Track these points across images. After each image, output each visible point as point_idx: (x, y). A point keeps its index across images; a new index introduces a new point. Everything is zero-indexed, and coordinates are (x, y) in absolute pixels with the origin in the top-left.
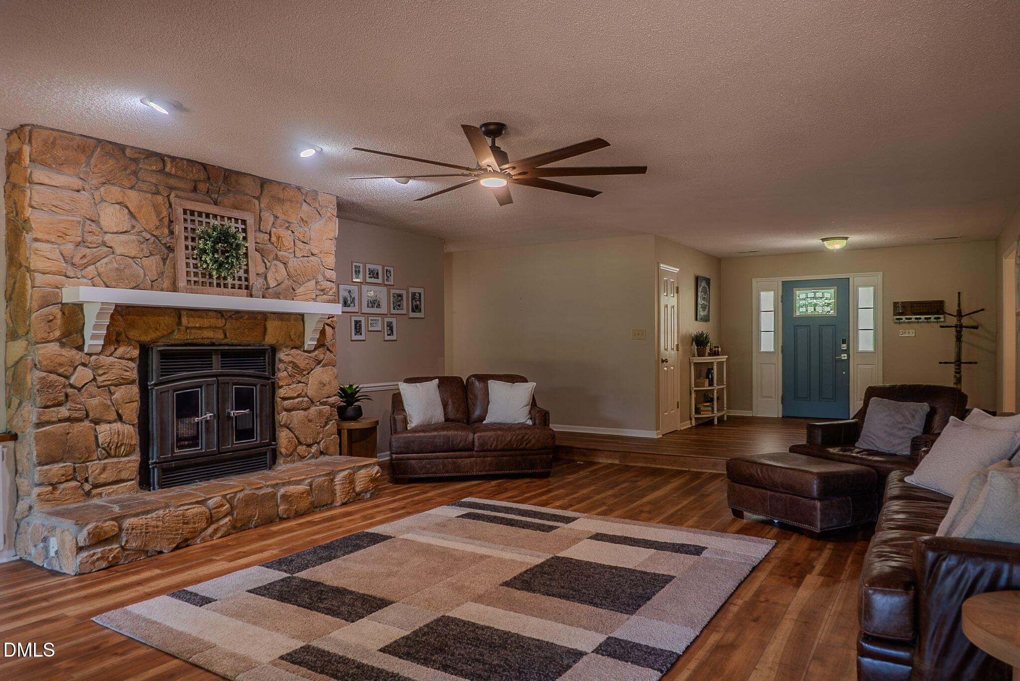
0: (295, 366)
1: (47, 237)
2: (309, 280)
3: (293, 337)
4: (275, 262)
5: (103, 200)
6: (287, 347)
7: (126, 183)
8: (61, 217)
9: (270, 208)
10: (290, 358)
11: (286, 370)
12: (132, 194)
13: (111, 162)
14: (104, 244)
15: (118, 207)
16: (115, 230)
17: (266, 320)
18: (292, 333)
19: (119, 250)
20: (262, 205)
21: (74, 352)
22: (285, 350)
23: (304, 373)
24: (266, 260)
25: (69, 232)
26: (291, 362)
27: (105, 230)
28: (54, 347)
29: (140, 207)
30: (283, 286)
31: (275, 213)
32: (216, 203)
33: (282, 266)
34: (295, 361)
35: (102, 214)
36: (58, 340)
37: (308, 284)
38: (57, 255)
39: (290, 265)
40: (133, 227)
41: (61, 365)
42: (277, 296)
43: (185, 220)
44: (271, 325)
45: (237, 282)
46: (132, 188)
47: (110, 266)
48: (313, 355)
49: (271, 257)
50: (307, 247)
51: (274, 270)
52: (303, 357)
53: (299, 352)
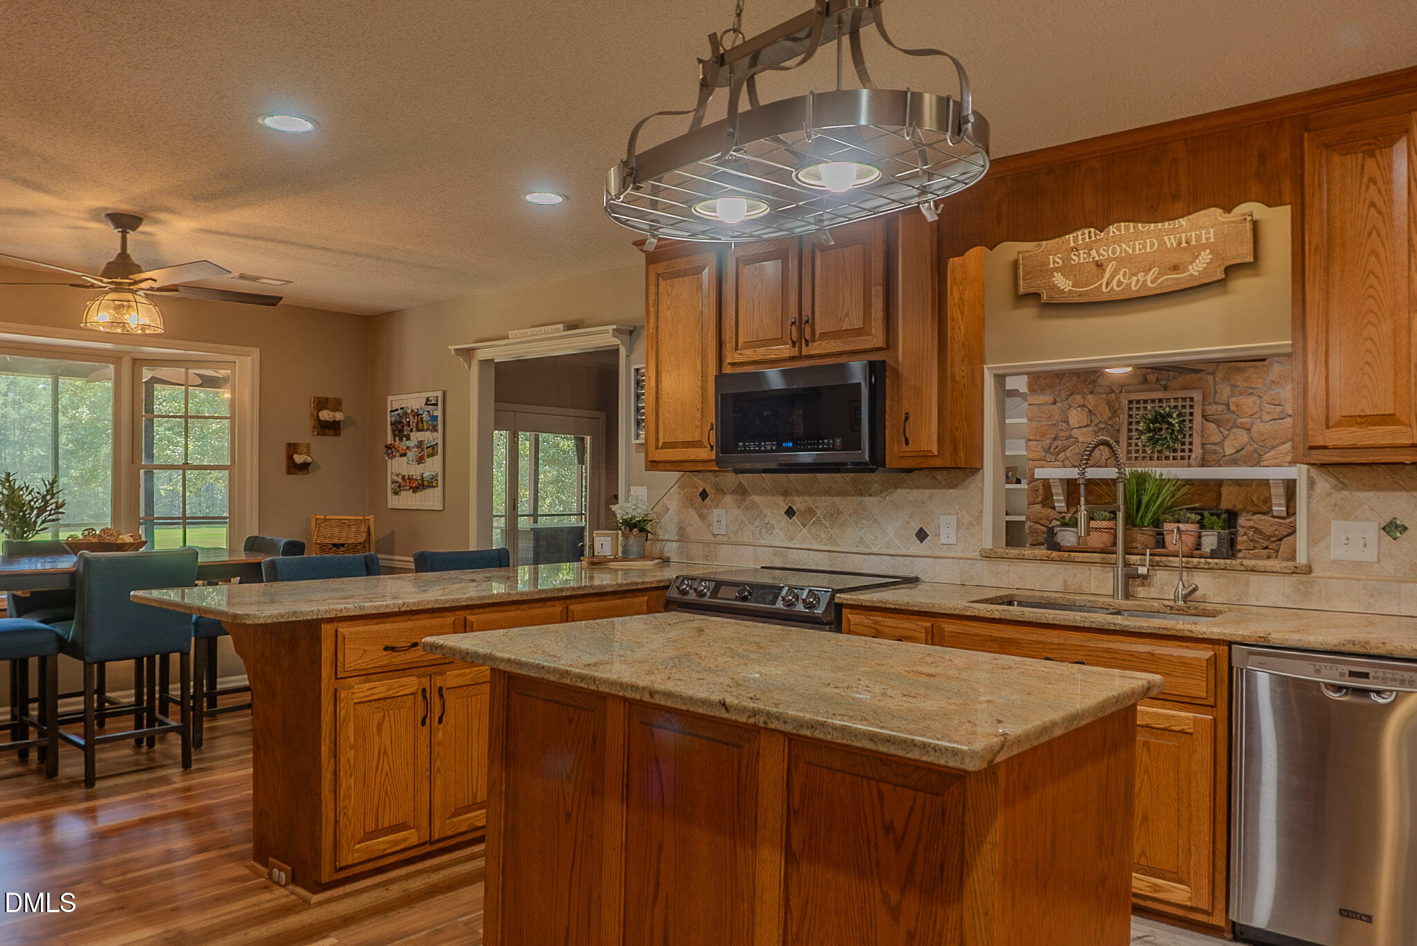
0: (1257, 531)
1: (1034, 438)
2: (1283, 443)
3: (1256, 502)
4: (1235, 430)
5: (1070, 407)
6: (1248, 512)
7: (1086, 391)
8: (1043, 423)
9: (1226, 379)
10: (1251, 523)
11: (1246, 534)
12: (1090, 397)
13: (1074, 379)
14: (1071, 436)
15: (1079, 409)
16: (1077, 426)
17: (1220, 486)
18: (1254, 499)
19: (1080, 441)
20: (1217, 379)
21: (1049, 511)
22: (1244, 514)
23: (1272, 539)
24: (1222, 429)
25: (1048, 432)
26: (1252, 527)
27: (1072, 426)
28: (1038, 507)
29: (1096, 406)
30: (1243, 452)
31: (1233, 382)
32: (1165, 388)
33: (1244, 432)
34: (1256, 526)
35: (1070, 417)
36: (1041, 502)
37: (1282, 447)
38: (1039, 448)
39: (1254, 430)
40: (1091, 421)
41: (1041, 519)
42: (1234, 462)
43: (1130, 409)
44: (1225, 491)
45: (1179, 454)
46: (1092, 393)
47: (1073, 452)
48: (1288, 521)
49: (1228, 426)
50: (1279, 409)
51: (1233, 438)
52: (1269, 524)
53: (1264, 517)
